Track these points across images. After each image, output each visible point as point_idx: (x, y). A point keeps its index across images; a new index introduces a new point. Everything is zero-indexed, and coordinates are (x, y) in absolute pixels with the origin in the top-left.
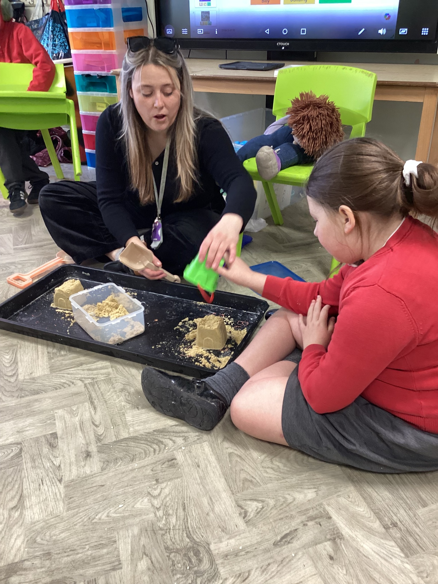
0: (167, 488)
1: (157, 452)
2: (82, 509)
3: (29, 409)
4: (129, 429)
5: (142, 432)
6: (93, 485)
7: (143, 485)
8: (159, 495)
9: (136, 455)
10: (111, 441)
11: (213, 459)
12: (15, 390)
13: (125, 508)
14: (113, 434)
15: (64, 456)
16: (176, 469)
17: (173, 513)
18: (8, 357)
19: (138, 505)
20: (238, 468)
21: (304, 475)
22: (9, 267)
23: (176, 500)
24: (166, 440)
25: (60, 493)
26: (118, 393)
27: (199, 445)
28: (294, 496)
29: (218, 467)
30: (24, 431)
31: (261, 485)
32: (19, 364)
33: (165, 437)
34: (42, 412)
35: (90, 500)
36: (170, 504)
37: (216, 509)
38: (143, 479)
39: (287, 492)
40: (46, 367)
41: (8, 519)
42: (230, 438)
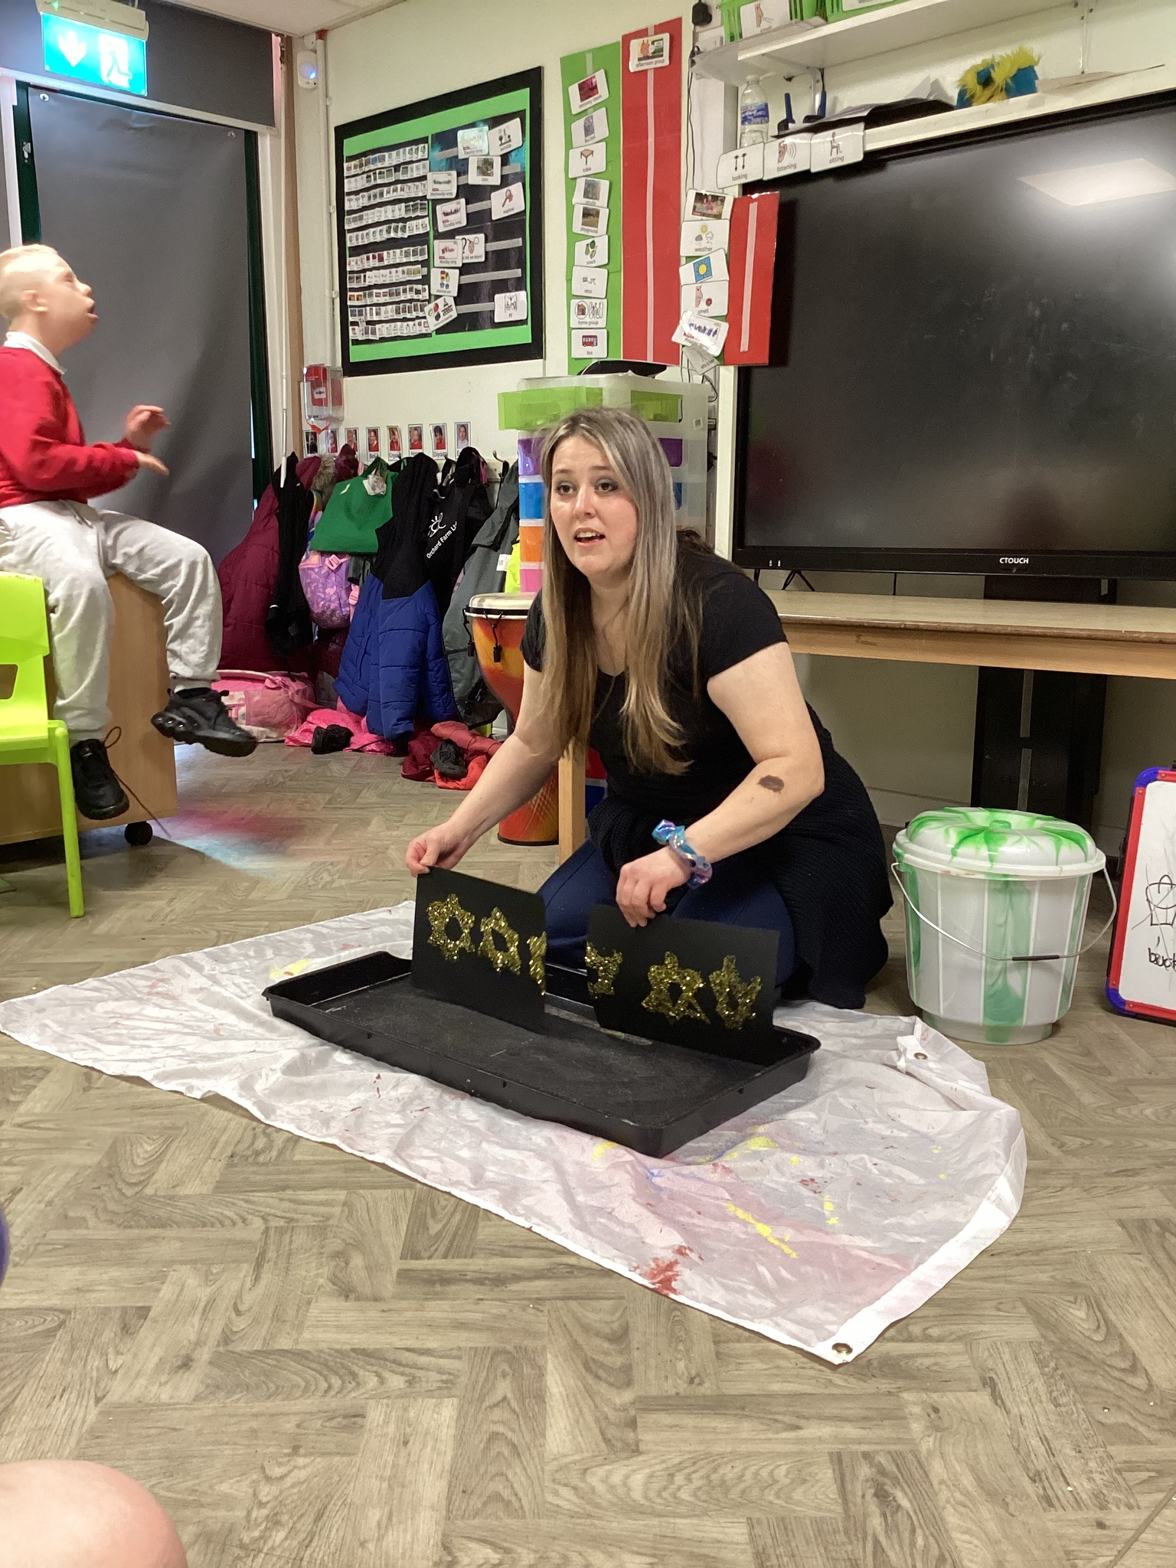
0: (307, 1469)
1: (332, 1393)
3: (128, 1252)
4: (301, 1334)
5: (323, 1346)
6: (160, 1424)
8: (283, 1477)
9: (283, 1387)
10: (249, 1350)
11: (447, 1436)
12: (123, 1211)
14: (262, 1336)
15: (135, 1355)
16: (354, 1436)
17: (288, 1521)
18: (149, 1148)
19: (224, 1487)
20: (492, 1469)
23: (312, 1498)
24: (367, 1373)
25: (83, 1422)
26: (324, 1260)
27: (435, 1400)
29: (449, 1455)
30: (91, 1291)
31: (524, 1517)
32: (163, 1165)
33: (369, 1367)
34: (148, 1262)
36: (292, 1502)
37: (391, 1537)
38: (268, 1439)
40: (210, 1181)
42: (514, 1404)
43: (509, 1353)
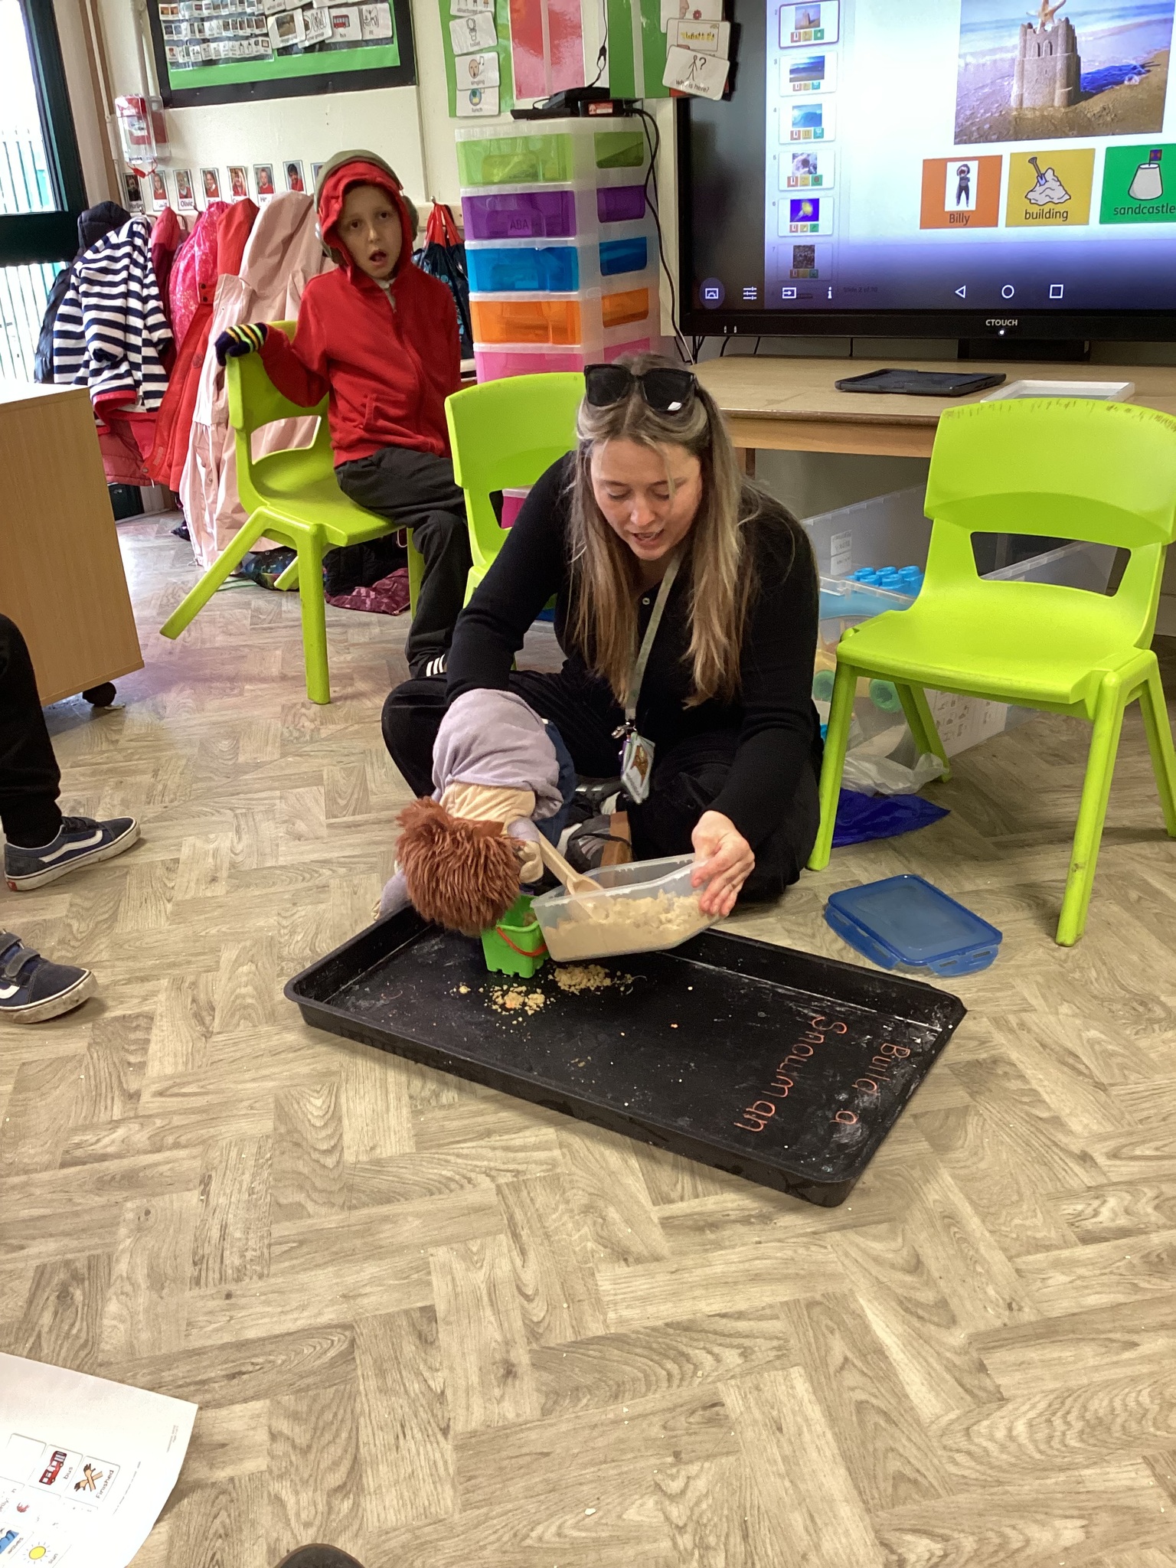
0: (702, 1477)
1: (676, 1382)
2: (498, 1509)
3: (371, 1239)
4: (605, 1314)
5: (636, 1325)
6: (524, 1450)
7: (642, 1464)
8: (683, 1492)
9: (623, 1383)
10: (563, 1341)
11: (815, 1412)
12: (336, 1188)
13: (601, 1518)
14: (567, 1324)
15: (452, 1369)
16: (724, 1430)
17: (717, 1544)
18: (319, 1102)
19: (632, 1515)
20: (879, 1444)
21: (1053, 1480)
22: (317, 872)
23: (726, 1512)
24: (697, 1351)
25: (445, 1462)
26: (577, 1217)
27: (780, 1372)
28: (1027, 1531)
29: (829, 1435)
30: (360, 1295)
31: (939, 1496)
32: (345, 1122)
33: (695, 1344)
34: (400, 1249)
35: (516, 1487)
36: (709, 1520)
37: (827, 1546)
38: (643, 1448)
39: (1008, 1521)
40: (405, 1135)
41: (325, 1515)
42: (859, 1364)
43: (820, 1303)
